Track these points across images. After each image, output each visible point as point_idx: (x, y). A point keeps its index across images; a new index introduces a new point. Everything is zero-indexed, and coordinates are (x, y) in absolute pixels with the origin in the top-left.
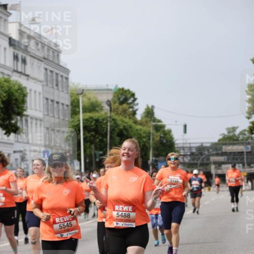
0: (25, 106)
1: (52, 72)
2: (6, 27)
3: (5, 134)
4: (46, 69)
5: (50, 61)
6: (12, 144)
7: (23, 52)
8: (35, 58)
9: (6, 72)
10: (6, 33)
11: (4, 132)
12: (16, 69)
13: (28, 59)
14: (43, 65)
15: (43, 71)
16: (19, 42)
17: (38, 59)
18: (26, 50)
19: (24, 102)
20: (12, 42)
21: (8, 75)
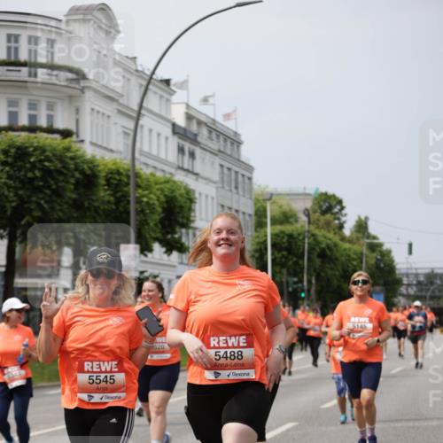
0: (192, 214)
1: (229, 169)
2: (168, 109)
3: (166, 252)
4: (222, 166)
5: (226, 154)
6: (174, 266)
7: (191, 143)
8: (206, 150)
9: (167, 169)
10: (169, 117)
11: (164, 250)
12: (181, 165)
13: (198, 151)
14: (218, 161)
15: (218, 168)
16: (185, 130)
17: (212, 153)
18: (194, 139)
19: (190, 209)
20: (175, 129)
21: (171, 174)
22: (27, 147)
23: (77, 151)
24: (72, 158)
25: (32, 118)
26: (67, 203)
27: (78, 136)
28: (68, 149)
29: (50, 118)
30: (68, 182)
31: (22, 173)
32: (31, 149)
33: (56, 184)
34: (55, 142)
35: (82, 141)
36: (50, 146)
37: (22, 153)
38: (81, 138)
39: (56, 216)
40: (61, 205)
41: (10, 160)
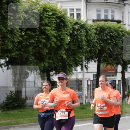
22: (104, 27)
23: (123, 28)
24: (121, 31)
25: (106, 16)
26: (119, 48)
27: (123, 23)
28: (120, 28)
29: (113, 16)
30: (119, 40)
31: (103, 37)
32: (106, 28)
33: (115, 41)
34: (115, 25)
35: (125, 24)
36: (113, 26)
37: (102, 30)
38: (124, 23)
39: (115, 53)
40: (117, 49)
41: (98, 32)
